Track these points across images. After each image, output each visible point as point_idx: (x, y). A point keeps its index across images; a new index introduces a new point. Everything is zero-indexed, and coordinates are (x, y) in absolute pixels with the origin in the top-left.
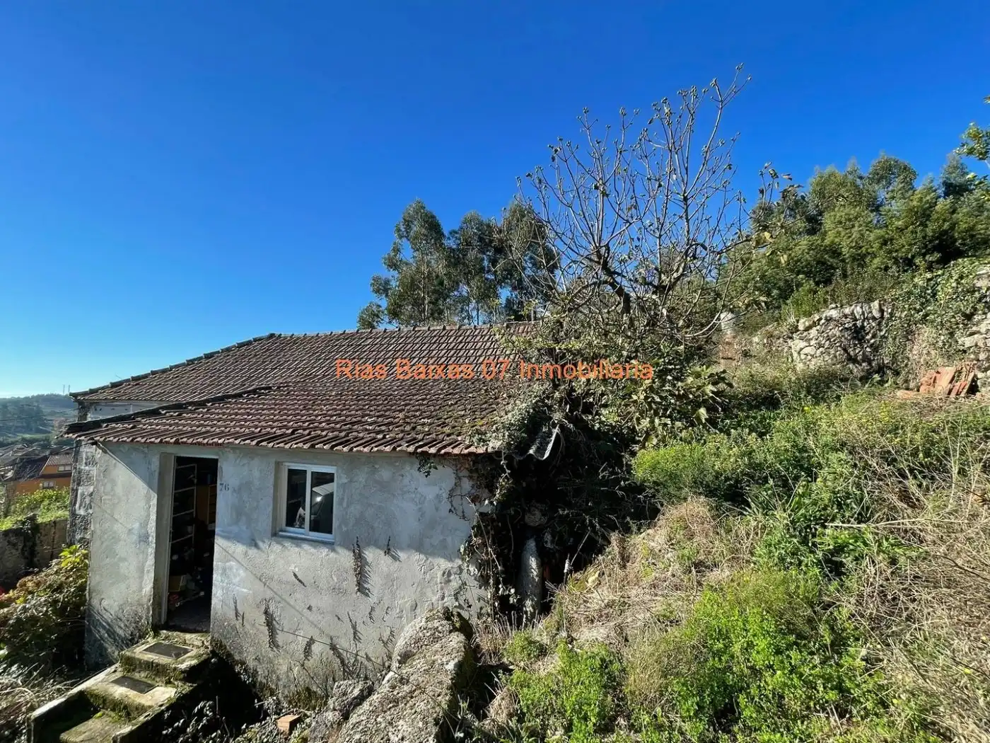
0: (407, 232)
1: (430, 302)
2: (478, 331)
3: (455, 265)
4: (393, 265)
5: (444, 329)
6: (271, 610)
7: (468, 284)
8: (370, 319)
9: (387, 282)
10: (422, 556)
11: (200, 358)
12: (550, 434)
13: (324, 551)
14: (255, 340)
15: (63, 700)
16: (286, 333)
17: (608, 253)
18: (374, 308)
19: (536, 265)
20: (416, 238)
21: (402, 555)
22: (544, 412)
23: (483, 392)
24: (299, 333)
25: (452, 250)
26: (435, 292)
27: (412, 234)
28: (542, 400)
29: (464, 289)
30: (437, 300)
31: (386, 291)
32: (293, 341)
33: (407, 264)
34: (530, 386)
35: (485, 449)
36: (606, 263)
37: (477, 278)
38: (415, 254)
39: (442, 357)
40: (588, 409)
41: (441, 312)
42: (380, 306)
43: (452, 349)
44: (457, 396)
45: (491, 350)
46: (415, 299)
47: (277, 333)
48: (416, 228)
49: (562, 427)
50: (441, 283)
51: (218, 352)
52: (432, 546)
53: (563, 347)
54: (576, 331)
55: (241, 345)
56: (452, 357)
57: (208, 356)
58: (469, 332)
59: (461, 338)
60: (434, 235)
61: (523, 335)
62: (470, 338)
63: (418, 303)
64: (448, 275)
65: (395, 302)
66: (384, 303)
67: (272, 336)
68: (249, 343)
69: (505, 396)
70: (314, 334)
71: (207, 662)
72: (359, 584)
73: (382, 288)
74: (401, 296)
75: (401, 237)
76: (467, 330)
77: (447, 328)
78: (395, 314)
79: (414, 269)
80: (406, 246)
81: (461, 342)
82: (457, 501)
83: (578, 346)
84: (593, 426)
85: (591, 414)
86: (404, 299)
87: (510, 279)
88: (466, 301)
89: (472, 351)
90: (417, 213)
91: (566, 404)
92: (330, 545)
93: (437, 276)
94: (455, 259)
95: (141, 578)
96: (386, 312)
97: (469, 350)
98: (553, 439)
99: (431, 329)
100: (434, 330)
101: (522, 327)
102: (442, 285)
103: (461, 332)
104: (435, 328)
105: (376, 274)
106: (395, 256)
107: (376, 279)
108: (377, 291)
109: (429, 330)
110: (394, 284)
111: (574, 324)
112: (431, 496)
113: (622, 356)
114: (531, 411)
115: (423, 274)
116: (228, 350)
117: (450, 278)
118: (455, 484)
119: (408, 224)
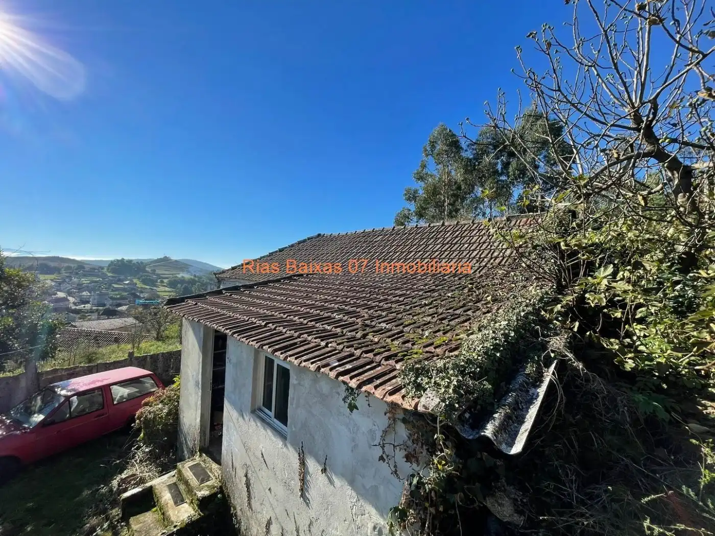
0: (432, 152)
1: (449, 204)
2: (475, 226)
3: (471, 172)
4: (421, 178)
5: (443, 225)
6: (249, 475)
7: (482, 186)
8: (402, 219)
9: (416, 192)
10: (354, 494)
11: (276, 252)
12: (539, 379)
13: (280, 443)
14: (309, 239)
15: (141, 490)
16: (327, 233)
17: (655, 114)
18: (406, 212)
19: (550, 162)
20: (438, 154)
21: (337, 482)
22: (535, 334)
23: (466, 290)
24: (335, 234)
25: (470, 160)
26: (453, 195)
27: (436, 151)
28: (536, 312)
29: (478, 190)
30: (454, 202)
31: (415, 198)
32: (332, 239)
33: (431, 176)
34: (525, 287)
35: (413, 404)
36: (649, 127)
37: (490, 180)
38: (438, 167)
39: (437, 251)
40: (612, 328)
41: (457, 211)
42: (410, 210)
43: (447, 243)
44: (436, 294)
45: (486, 244)
46: (437, 203)
47: (322, 233)
48: (440, 146)
49: (563, 366)
50: (459, 188)
51: (286, 248)
52: (364, 487)
53: (573, 242)
54: (595, 221)
55: (299, 243)
56: (445, 251)
57: (281, 250)
58: (466, 226)
59: (457, 233)
60: (454, 150)
61: (526, 227)
62: (466, 233)
63: (439, 205)
64: (465, 180)
65: (420, 205)
66: (412, 207)
67: (319, 235)
68: (304, 241)
69: (489, 298)
70: (344, 233)
71: (215, 495)
72: (302, 490)
73: (412, 196)
74: (425, 200)
75: (427, 155)
76: (465, 225)
77: (446, 224)
78: (420, 215)
79: (437, 179)
80: (431, 161)
81: (457, 237)
82: (389, 449)
83: (597, 238)
84: (622, 363)
85: (617, 336)
86: (429, 203)
87: (523, 178)
88: (481, 201)
89: (466, 246)
90: (441, 135)
91: (573, 321)
92: (283, 437)
93: (456, 183)
94: (470, 167)
95: (196, 410)
96: (414, 214)
97: (464, 244)
98: (542, 391)
99: (432, 225)
100: (434, 227)
101: (525, 219)
102: (460, 190)
103: (459, 227)
104: (435, 224)
105: (407, 187)
106: (422, 171)
107: (408, 191)
108: (409, 199)
109: (429, 226)
110: (421, 192)
111: (593, 213)
112: (364, 429)
113: (674, 250)
114: (512, 334)
115: (444, 182)
116: (292, 246)
117: (466, 184)
118: (389, 427)
119: (433, 144)
